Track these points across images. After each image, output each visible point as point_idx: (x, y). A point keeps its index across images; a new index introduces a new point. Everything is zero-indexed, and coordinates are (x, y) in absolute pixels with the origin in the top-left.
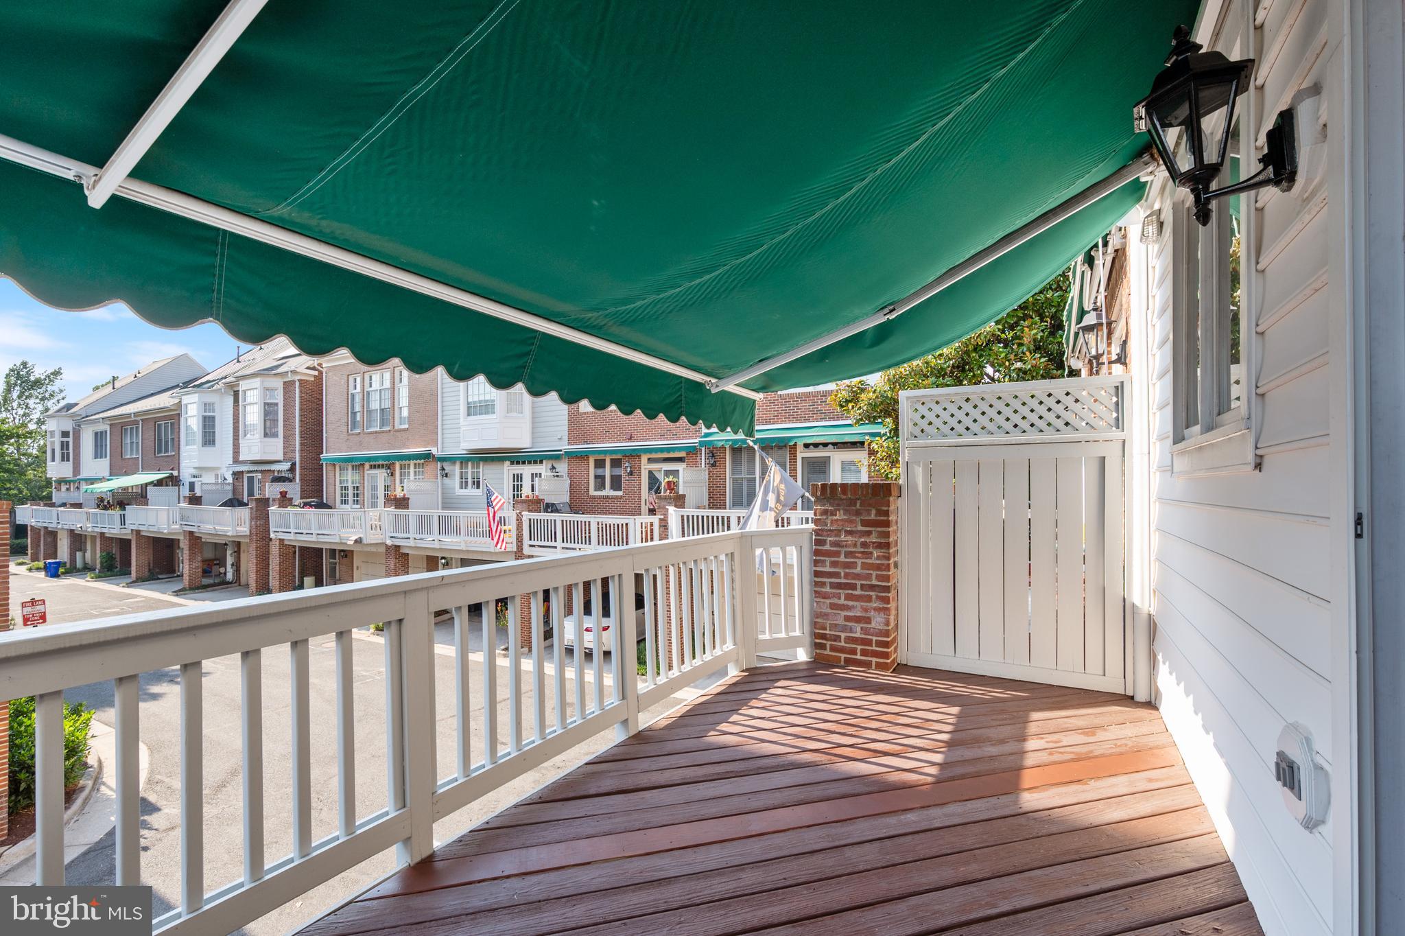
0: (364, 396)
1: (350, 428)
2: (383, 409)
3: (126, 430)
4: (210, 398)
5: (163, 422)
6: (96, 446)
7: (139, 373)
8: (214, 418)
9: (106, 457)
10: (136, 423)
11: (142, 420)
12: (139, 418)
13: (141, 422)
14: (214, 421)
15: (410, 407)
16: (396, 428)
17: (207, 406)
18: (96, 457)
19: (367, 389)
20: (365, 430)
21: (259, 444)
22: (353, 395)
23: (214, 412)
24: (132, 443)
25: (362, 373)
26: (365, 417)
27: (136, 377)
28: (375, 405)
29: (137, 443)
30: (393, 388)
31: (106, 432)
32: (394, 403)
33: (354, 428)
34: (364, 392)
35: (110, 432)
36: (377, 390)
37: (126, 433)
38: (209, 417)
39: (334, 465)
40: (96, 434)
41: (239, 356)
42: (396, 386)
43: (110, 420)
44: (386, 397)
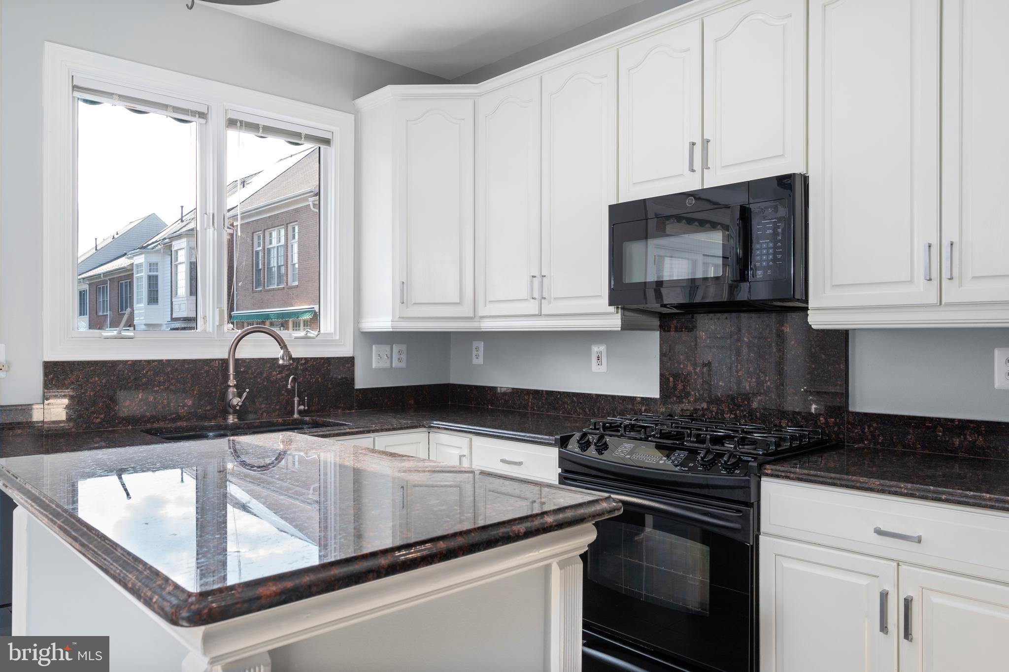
0: (264, 253)
1: (254, 286)
2: (280, 266)
3: (100, 288)
4: (154, 259)
5: (124, 281)
6: (80, 304)
7: (117, 234)
8: (157, 276)
9: (87, 315)
10: (105, 282)
11: (110, 279)
12: (107, 278)
13: (109, 282)
14: (157, 280)
15: (299, 262)
16: (289, 284)
17: (153, 266)
18: (80, 315)
19: (268, 246)
20: (266, 288)
21: (186, 302)
22: (257, 253)
23: (157, 271)
24: (104, 301)
25: (263, 230)
26: (266, 274)
27: (114, 238)
28: (274, 263)
29: (107, 301)
30: (286, 245)
31: (87, 291)
32: (287, 260)
33: (259, 286)
34: (264, 250)
35: (89, 291)
36: (275, 247)
37: (100, 292)
38: (153, 276)
39: (243, 322)
40: (80, 292)
41: (182, 217)
42: (289, 242)
43: (89, 280)
44: (282, 254)
